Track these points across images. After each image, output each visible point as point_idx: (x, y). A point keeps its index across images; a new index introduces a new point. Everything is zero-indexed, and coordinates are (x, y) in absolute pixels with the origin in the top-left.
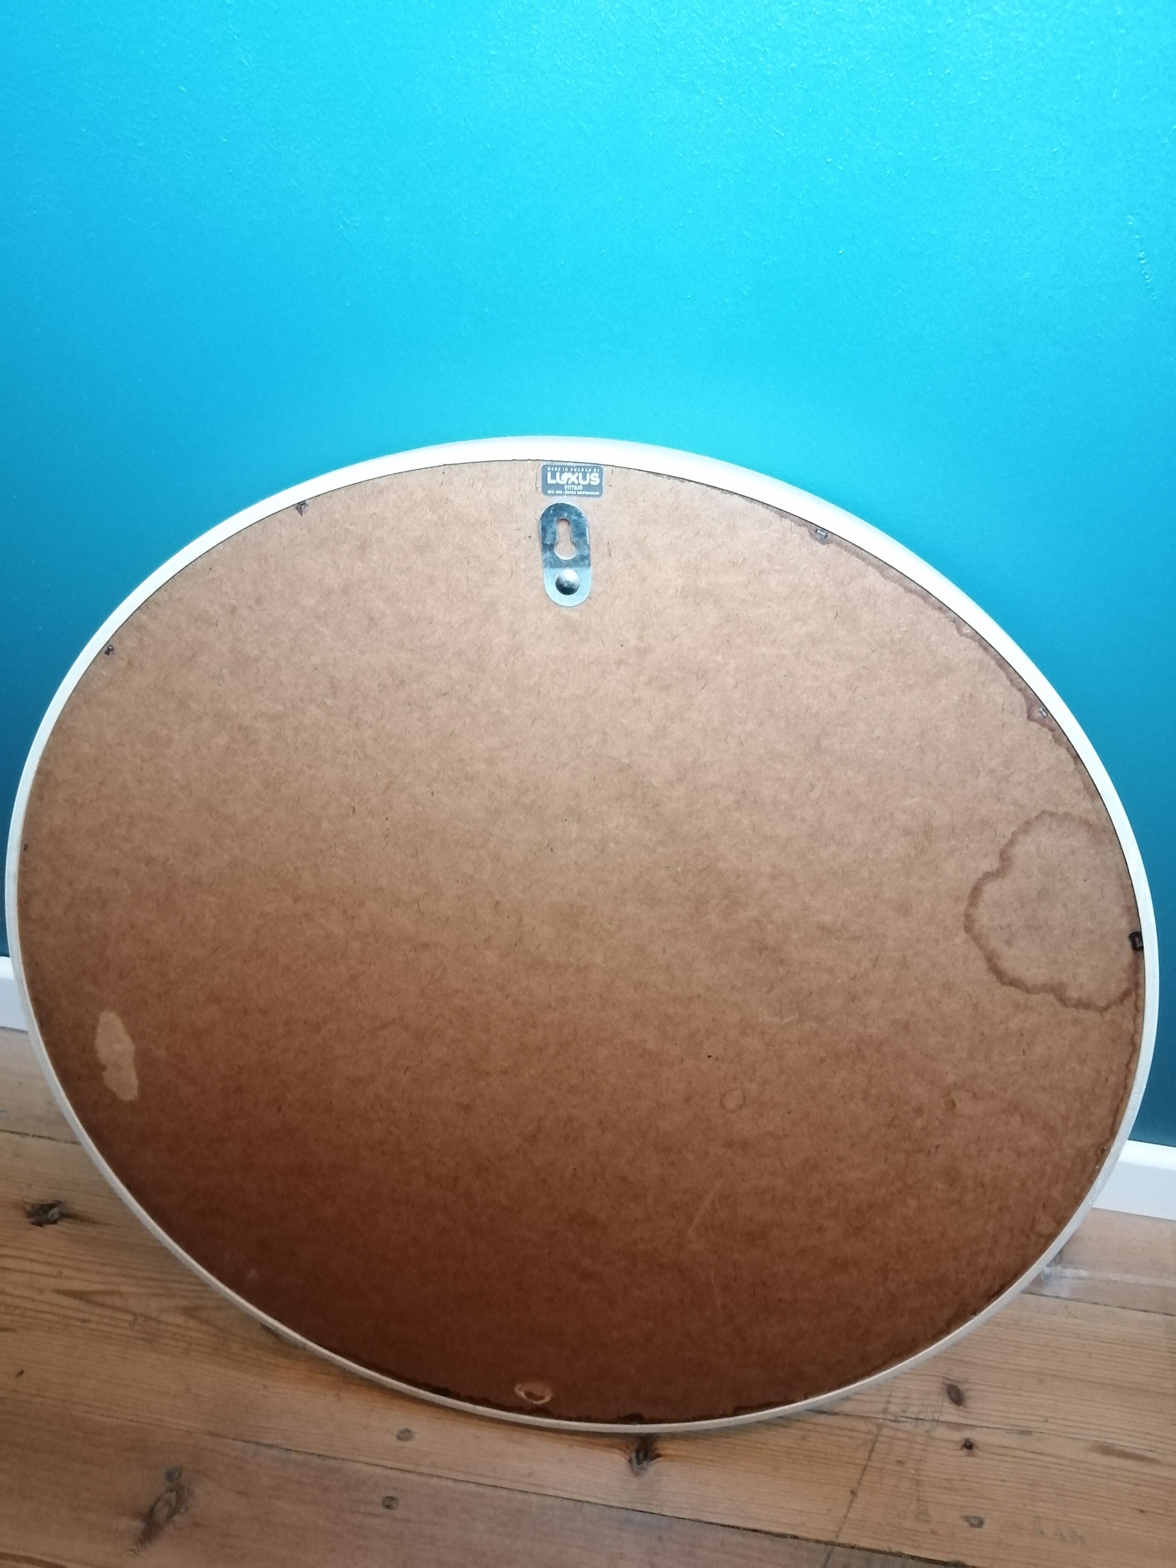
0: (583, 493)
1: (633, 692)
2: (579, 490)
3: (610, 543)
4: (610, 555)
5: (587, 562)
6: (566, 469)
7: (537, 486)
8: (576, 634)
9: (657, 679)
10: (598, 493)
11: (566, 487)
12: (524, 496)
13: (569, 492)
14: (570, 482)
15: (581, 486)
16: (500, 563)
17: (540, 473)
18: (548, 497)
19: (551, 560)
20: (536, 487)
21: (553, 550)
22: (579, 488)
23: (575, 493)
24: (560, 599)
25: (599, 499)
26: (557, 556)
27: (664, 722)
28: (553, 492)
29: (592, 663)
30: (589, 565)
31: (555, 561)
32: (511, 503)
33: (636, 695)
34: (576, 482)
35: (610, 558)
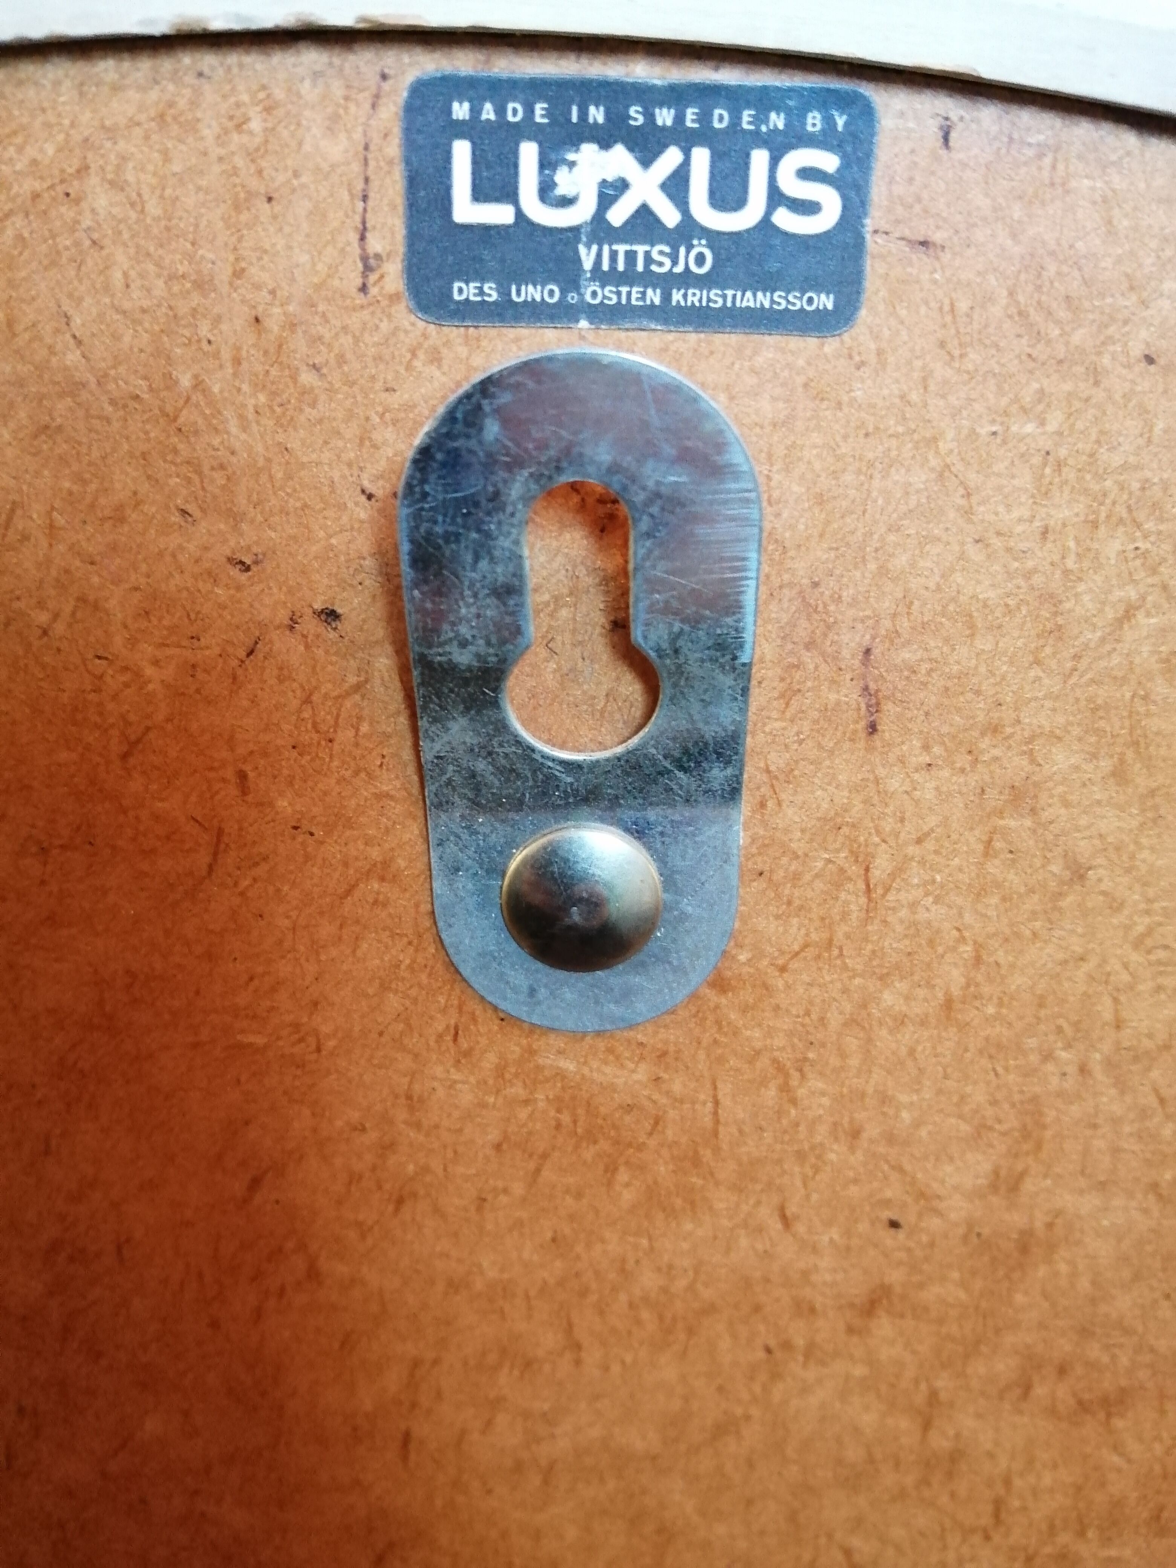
0: (716, 298)
1: (927, 1426)
2: (687, 279)
3: (876, 652)
4: (873, 728)
5: (717, 774)
6: (597, 114)
7: (375, 245)
8: (623, 1176)
9: (1062, 1370)
10: (826, 301)
11: (587, 257)
12: (273, 323)
13: (609, 295)
14: (618, 215)
15: (700, 247)
16: (136, 785)
17: (394, 148)
18: (453, 333)
19: (481, 765)
20: (365, 259)
21: (495, 704)
22: (686, 260)
23: (654, 297)
24: (532, 992)
25: (831, 345)
26: (518, 742)
27: (1064, 1538)
28: (492, 294)
29: (710, 1309)
30: (732, 793)
31: (509, 773)
32: (186, 381)
33: (940, 1442)
34: (670, 216)
35: (870, 749)
